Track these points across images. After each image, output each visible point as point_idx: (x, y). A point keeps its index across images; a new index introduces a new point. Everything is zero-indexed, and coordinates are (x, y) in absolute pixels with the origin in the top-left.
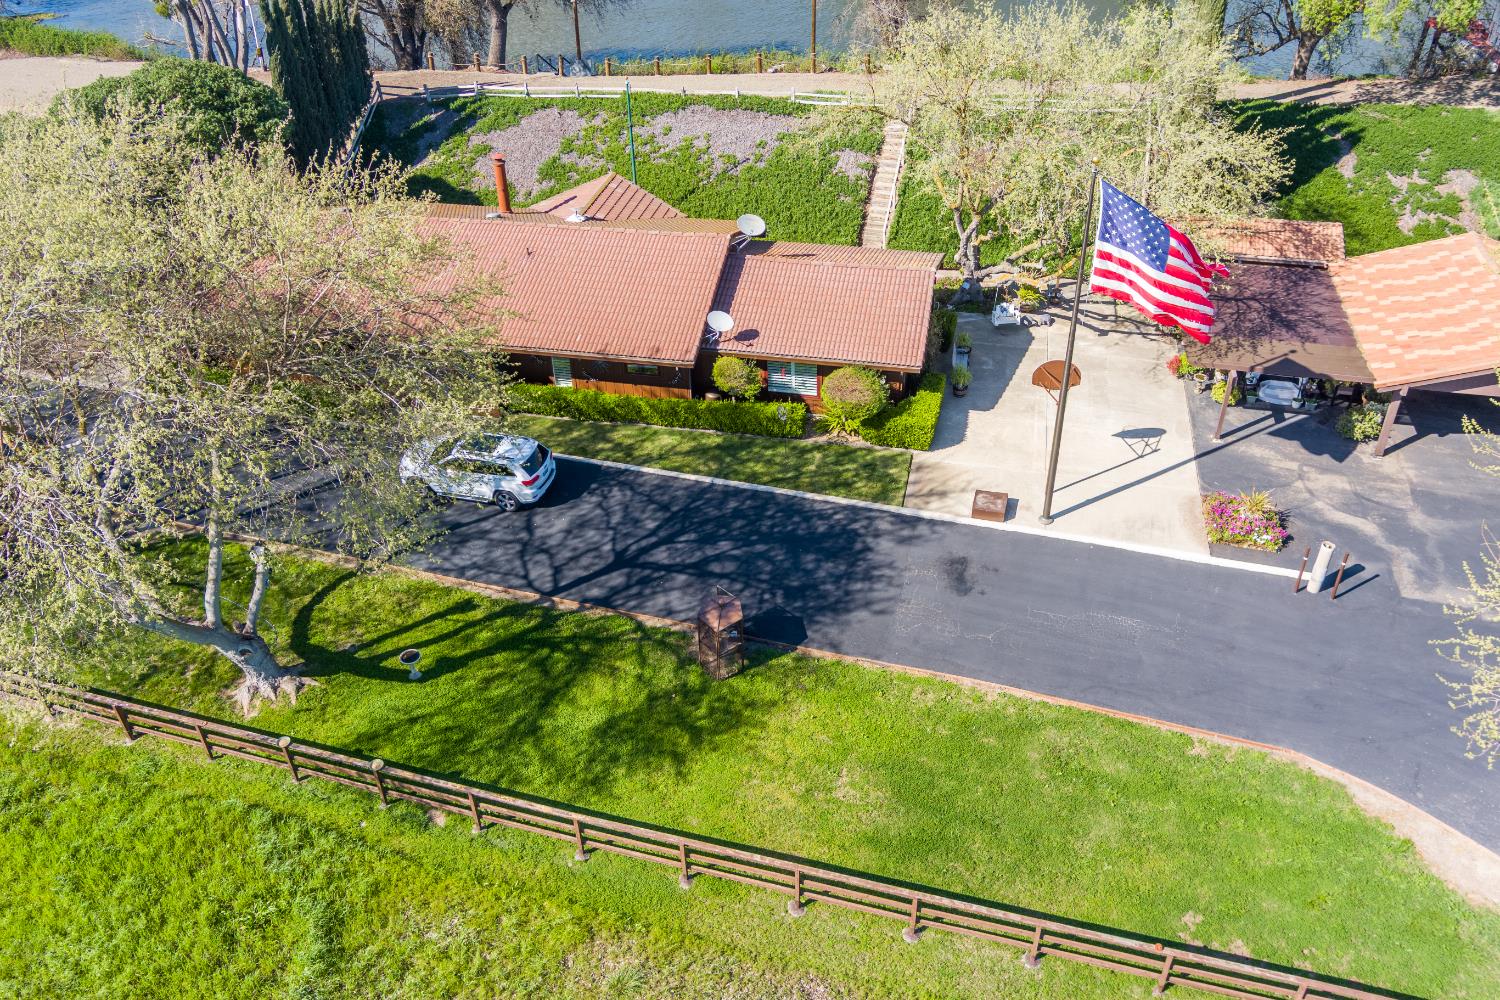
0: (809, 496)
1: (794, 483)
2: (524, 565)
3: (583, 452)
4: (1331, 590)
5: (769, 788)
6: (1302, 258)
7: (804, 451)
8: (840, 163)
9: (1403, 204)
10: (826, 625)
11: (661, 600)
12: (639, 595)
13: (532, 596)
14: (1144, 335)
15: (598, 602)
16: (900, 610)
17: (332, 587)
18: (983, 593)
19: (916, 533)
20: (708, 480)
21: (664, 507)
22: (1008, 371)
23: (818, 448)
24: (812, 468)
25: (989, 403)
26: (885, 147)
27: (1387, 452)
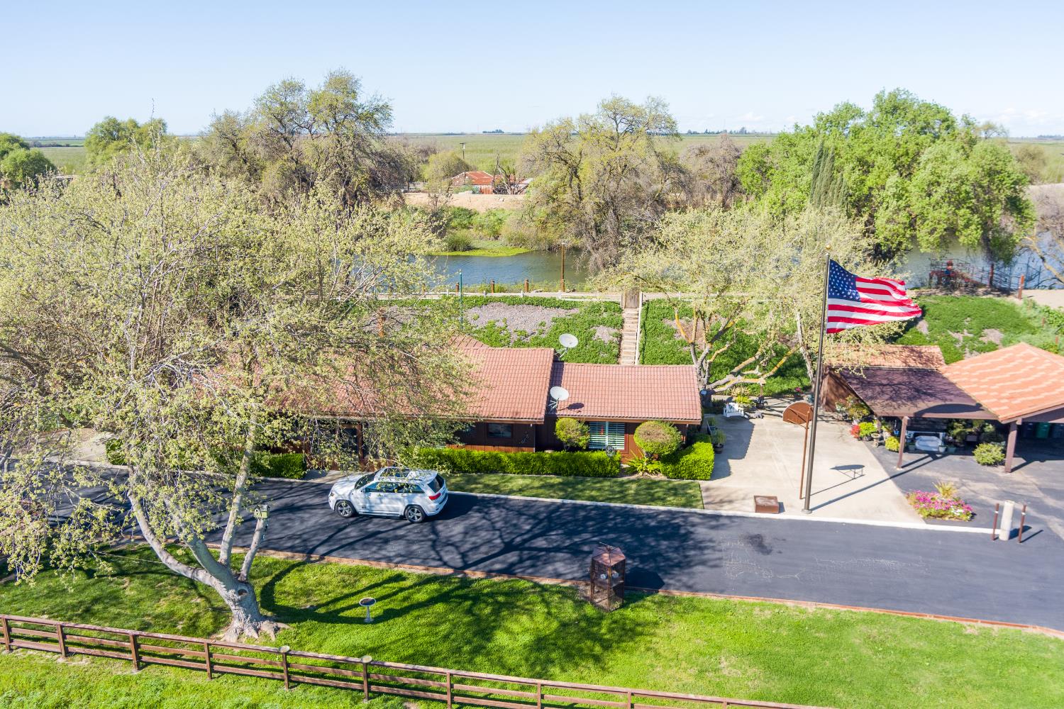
0: (636, 506)
1: (623, 498)
2: (438, 553)
3: (462, 489)
4: (1016, 539)
5: (670, 672)
6: (920, 366)
7: (622, 484)
8: (597, 334)
9: (963, 347)
10: (677, 575)
11: (550, 568)
12: (533, 566)
13: (450, 571)
14: (827, 421)
15: (500, 572)
16: (726, 564)
17: (288, 571)
18: (780, 552)
19: (719, 523)
20: (559, 501)
21: (534, 517)
22: (745, 440)
23: (633, 481)
24: (632, 492)
25: (741, 455)
26: (625, 325)
27: (1013, 470)
